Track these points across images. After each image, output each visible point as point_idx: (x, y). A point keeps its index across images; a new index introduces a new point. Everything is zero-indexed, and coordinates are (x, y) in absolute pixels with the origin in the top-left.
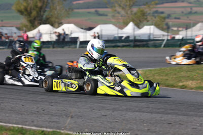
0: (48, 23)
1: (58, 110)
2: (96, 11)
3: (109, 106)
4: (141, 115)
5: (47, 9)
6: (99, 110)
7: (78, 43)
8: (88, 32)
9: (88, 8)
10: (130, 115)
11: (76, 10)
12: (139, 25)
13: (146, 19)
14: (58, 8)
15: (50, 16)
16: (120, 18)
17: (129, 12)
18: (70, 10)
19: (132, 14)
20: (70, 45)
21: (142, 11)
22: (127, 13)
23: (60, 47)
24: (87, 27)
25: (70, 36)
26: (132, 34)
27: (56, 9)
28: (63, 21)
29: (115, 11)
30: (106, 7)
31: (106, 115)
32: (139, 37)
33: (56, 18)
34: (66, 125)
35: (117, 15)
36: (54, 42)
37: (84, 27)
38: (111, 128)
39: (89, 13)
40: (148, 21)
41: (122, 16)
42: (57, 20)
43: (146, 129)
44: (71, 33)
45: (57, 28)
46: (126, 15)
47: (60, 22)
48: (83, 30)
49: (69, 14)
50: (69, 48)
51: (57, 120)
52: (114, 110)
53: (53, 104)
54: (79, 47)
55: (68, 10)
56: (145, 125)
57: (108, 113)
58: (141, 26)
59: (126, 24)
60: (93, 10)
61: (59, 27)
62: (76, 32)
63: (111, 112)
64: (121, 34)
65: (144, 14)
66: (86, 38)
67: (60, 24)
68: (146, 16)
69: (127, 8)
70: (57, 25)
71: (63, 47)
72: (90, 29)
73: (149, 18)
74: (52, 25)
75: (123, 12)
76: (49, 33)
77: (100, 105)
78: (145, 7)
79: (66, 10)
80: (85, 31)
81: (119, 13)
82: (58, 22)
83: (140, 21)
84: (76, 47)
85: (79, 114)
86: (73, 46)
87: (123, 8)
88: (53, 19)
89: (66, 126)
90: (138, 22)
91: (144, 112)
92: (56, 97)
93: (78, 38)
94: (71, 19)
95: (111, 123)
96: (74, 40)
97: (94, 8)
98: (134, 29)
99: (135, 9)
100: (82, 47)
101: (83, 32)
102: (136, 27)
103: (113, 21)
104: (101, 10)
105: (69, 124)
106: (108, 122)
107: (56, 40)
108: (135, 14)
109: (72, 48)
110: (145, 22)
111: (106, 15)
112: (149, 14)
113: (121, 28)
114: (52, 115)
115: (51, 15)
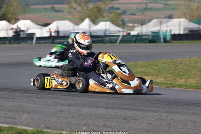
0: (5, 20)
1: (15, 106)
2: (52, 7)
3: (65, 101)
4: (97, 110)
5: (3, 5)
6: (56, 106)
7: (35, 39)
8: (44, 28)
9: (44, 4)
10: (86, 110)
11: (32, 7)
12: (94, 21)
13: (102, 15)
14: (14, 4)
15: (6, 12)
16: (76, 14)
17: (85, 8)
18: (27, 6)
19: (88, 10)
20: (26, 41)
21: (97, 7)
22: (83, 9)
23: (17, 43)
24: (43, 24)
25: (27, 33)
26: (88, 30)
27: (12, 6)
28: (19, 17)
29: (72, 7)
30: (63, 4)
31: (62, 111)
32: (95, 33)
33: (13, 14)
34: (22, 120)
35: (73, 11)
36: (11, 38)
37: (40, 23)
38: (67, 123)
39: (45, 9)
40: (104, 17)
41: (78, 12)
42: (13, 16)
43: (102, 124)
44: (28, 29)
45: (13, 24)
46: (82, 11)
47: (16, 18)
48: (39, 26)
49: (25, 10)
50: (26, 44)
51: (14, 116)
52: (70, 106)
53: (9, 100)
54: (36, 43)
55: (24, 6)
56: (101, 120)
57: (64, 108)
58: (96, 22)
59: (82, 20)
60: (49, 6)
61: (15, 23)
62: (32, 28)
63: (67, 107)
64: (78, 30)
65: (99, 10)
66: (42, 34)
67: (17, 20)
68: (102, 12)
69: (83, 4)
70: (13, 21)
71: (19, 43)
72: (46, 25)
73: (105, 14)
74: (9, 21)
75: (79, 9)
76: (6, 29)
77: (55, 100)
78: (101, 3)
79: (22, 6)
80: (41, 27)
81: (75, 9)
82: (14, 18)
83: (96, 17)
84: (32, 43)
85: (36, 110)
86: (30, 42)
87: (79, 5)
88: (9, 16)
89: (23, 122)
90: (94, 18)
91: (100, 107)
92: (12, 93)
93: (34, 34)
94: (28, 15)
95: (67, 118)
96: (31, 37)
97: (50, 4)
98: (90, 25)
99: (91, 6)
100: (39, 43)
101: (40, 28)
102: (92, 23)
103: (69, 17)
104: (57, 7)
105: (25, 120)
106: (64, 117)
107: (13, 36)
108: (91, 10)
109: (28, 44)
110: (101, 18)
111: (62, 11)
112: (105, 10)
113: (77, 24)
114: (8, 111)
115: (8, 11)
